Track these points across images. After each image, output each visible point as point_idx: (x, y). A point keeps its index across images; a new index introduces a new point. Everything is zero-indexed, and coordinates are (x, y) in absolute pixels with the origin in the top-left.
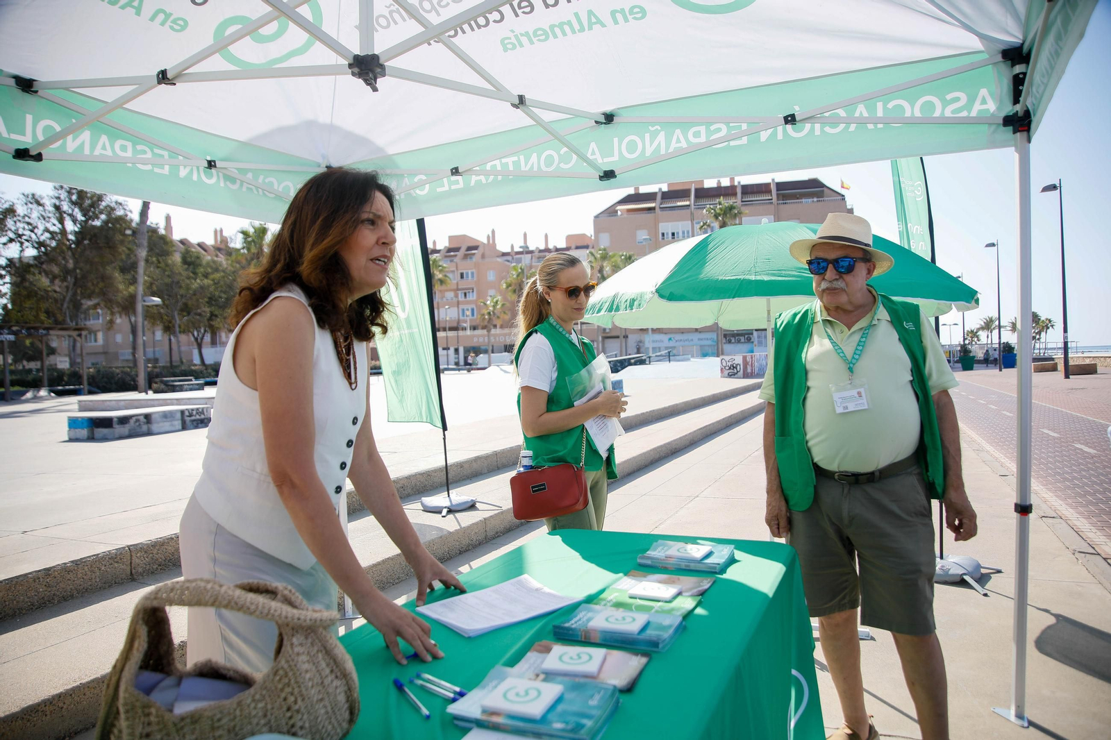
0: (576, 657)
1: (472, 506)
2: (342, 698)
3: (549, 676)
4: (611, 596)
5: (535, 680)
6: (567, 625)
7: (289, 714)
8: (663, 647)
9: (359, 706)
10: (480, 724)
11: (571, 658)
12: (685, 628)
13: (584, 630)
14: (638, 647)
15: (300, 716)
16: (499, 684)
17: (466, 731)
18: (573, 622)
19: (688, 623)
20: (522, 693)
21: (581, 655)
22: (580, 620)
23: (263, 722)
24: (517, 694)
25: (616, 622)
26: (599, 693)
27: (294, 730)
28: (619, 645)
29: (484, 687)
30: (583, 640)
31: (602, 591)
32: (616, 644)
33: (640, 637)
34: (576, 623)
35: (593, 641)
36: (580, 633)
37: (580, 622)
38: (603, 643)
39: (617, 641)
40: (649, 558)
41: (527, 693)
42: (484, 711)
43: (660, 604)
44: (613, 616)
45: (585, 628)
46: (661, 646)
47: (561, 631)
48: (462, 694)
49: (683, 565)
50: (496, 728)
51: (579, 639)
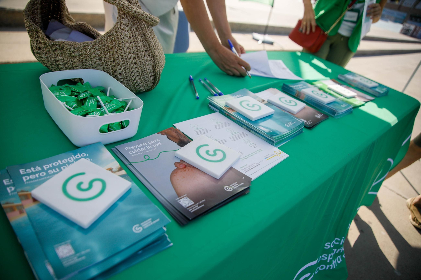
0: (289, 102)
1: (271, 43)
2: (150, 68)
3: (270, 104)
4: (319, 84)
5: (261, 102)
6: (291, 86)
7: (113, 64)
8: (337, 116)
9: (159, 77)
10: (221, 111)
11: (286, 101)
12: (351, 112)
13: (298, 92)
14: (323, 110)
15: (119, 67)
16: (242, 96)
17: (212, 111)
18: (294, 86)
19: (354, 111)
20: (251, 105)
21: (291, 102)
22: (298, 87)
23: (99, 63)
24: (248, 105)
25: (317, 94)
26: (293, 122)
27: (116, 74)
28: (314, 106)
29: (233, 95)
30: (296, 96)
31: (316, 81)
32: (312, 105)
33: (327, 106)
34: (296, 87)
35: (300, 98)
36: (295, 92)
37: (298, 88)
38: (306, 101)
39: (314, 103)
40: (344, 77)
41: (253, 106)
42: (226, 106)
43: (342, 97)
44: (316, 91)
45: (299, 91)
46: (336, 115)
47: (286, 87)
48: (220, 94)
49: (360, 87)
50: (228, 116)
51: (294, 95)
